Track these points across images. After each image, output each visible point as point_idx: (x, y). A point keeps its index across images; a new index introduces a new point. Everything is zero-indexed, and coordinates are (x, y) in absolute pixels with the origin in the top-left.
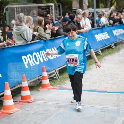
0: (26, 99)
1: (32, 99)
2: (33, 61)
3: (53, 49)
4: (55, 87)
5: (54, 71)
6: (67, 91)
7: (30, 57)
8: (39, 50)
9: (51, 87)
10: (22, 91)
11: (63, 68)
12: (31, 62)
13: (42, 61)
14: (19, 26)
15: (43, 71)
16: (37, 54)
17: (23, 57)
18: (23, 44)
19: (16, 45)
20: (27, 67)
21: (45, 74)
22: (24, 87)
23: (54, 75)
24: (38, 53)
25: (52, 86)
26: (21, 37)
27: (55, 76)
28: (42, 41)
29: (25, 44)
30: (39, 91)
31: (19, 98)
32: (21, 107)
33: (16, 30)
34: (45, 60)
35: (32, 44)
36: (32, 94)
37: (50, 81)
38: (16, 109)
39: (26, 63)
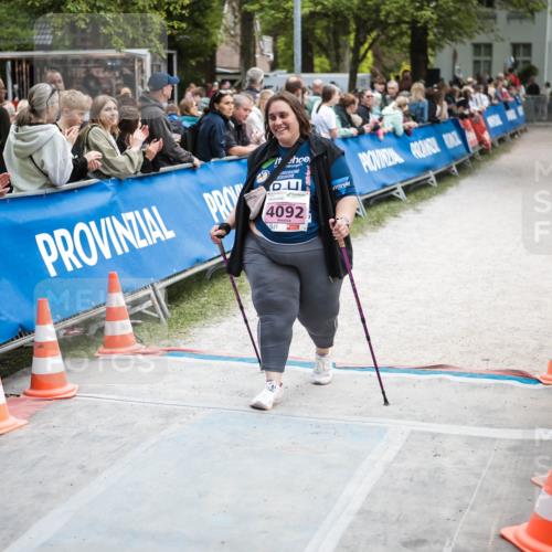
0: (50, 387)
1: (69, 386)
2: (75, 253)
3: (146, 211)
4: (153, 348)
5: (150, 291)
6: (192, 360)
7: (63, 238)
8: (96, 215)
9: (137, 346)
10: (34, 358)
11: (181, 281)
12: (67, 256)
13: (108, 255)
14: (31, 125)
15: (111, 289)
16: (90, 229)
17: (40, 238)
18: (42, 192)
19: (15, 194)
20: (53, 272)
21: (119, 300)
22: (41, 345)
23: (149, 303)
24: (92, 224)
25: (142, 342)
26: (32, 166)
27: (152, 308)
28: (109, 184)
29: (49, 190)
30: (93, 358)
31: (24, 384)
32: (32, 415)
33: (17, 137)
34: (120, 252)
35: (71, 191)
36: (68, 371)
37: (134, 325)
38: (12, 421)
39: (49, 261)
